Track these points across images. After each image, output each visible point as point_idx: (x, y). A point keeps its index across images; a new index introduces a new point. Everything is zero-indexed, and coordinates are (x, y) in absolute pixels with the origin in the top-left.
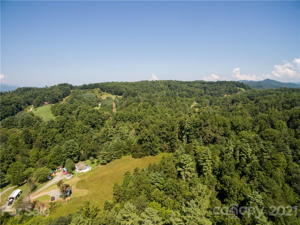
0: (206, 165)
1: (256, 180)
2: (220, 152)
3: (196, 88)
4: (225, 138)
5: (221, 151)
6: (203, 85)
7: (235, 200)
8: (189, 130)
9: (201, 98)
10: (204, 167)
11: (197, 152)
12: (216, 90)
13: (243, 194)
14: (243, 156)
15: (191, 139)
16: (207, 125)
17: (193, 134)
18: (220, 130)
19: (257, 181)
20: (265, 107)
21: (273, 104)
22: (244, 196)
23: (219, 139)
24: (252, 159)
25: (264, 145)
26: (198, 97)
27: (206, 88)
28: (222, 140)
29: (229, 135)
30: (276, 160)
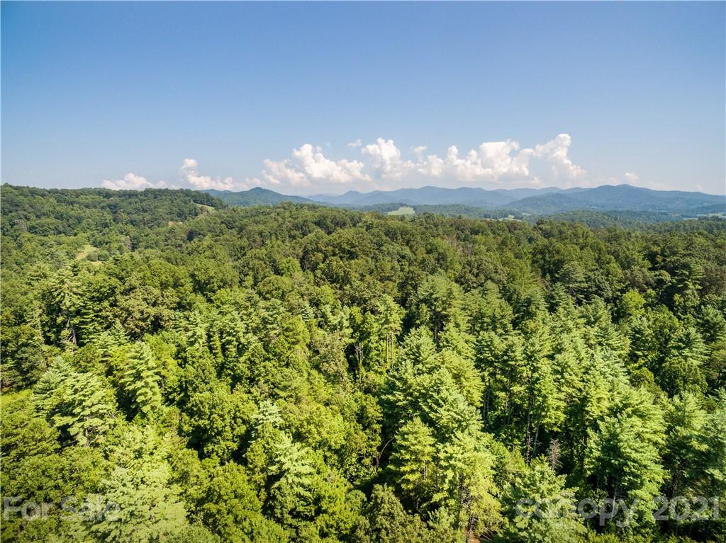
0: (143, 387)
1: (263, 381)
2: (175, 349)
3: (87, 206)
4: (181, 315)
5: (179, 345)
6: (105, 199)
7: (228, 440)
8: (78, 313)
9: (104, 234)
10: (138, 393)
11: (112, 364)
12: (145, 211)
13: (242, 418)
14: (229, 342)
15: (90, 333)
16: (132, 289)
17: (93, 321)
18: (168, 297)
19: (265, 382)
20: (259, 239)
21: (272, 232)
22: (244, 422)
23: (167, 318)
24: (249, 343)
25: (267, 309)
26: (95, 231)
27: (115, 207)
28: (175, 320)
29: (190, 305)
30: (292, 331)
